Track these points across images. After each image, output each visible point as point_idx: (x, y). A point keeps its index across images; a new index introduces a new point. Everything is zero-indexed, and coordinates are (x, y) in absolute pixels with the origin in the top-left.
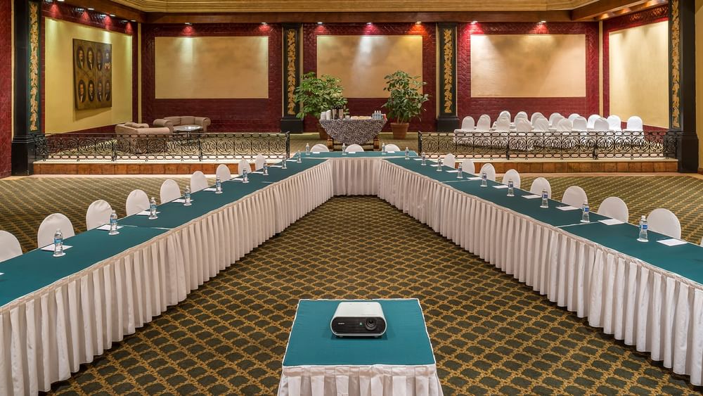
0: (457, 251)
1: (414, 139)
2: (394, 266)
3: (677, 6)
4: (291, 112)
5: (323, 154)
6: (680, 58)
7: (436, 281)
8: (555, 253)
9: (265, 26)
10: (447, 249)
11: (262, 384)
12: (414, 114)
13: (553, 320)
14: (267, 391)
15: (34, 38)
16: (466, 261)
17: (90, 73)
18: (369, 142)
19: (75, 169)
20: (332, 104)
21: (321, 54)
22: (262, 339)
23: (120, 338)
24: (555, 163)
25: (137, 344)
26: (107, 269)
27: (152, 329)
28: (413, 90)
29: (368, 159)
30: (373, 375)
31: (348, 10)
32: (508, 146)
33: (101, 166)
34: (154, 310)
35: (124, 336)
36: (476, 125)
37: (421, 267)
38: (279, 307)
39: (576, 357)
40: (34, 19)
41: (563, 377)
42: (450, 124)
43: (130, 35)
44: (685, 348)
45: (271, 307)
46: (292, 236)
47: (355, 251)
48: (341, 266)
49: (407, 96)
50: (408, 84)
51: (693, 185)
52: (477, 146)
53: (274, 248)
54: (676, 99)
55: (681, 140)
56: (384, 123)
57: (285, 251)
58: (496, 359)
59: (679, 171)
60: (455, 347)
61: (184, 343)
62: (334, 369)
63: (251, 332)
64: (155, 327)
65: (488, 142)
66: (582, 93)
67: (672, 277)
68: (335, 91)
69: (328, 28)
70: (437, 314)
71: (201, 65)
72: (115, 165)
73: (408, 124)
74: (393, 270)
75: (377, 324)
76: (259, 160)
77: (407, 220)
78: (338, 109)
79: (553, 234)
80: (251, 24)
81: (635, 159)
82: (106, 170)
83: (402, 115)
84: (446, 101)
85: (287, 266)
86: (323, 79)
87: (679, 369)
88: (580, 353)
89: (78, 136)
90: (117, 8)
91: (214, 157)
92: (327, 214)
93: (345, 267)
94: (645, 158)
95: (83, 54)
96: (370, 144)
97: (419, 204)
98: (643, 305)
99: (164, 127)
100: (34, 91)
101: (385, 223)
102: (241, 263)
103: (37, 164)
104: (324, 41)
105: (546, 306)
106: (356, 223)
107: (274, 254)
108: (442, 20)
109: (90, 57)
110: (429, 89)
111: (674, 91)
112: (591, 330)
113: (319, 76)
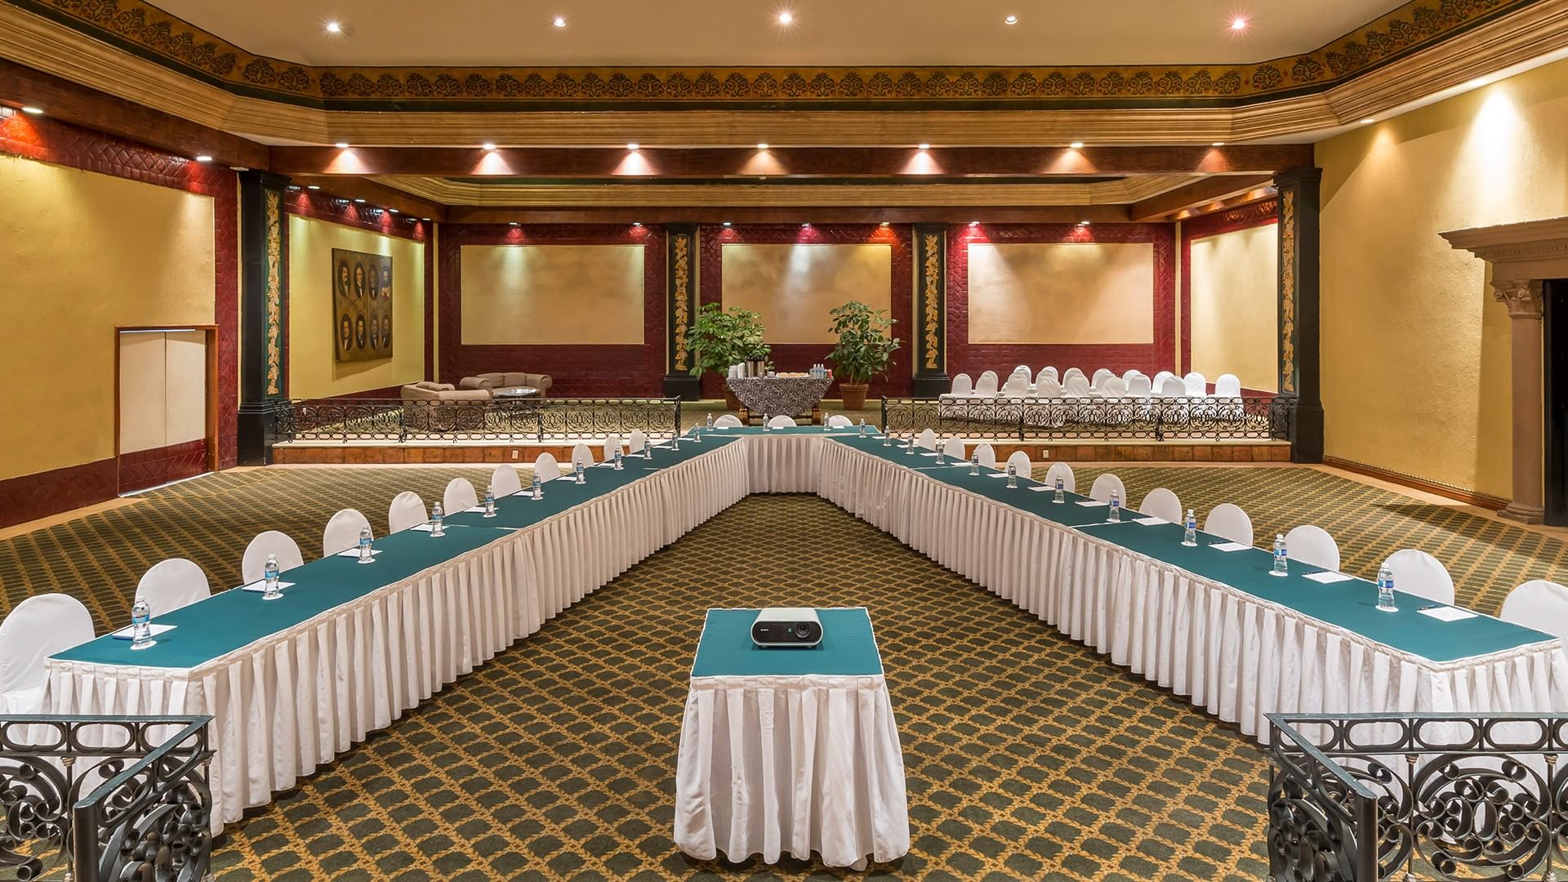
0: (934, 570)
1: (875, 410)
2: (840, 589)
3: (1291, 201)
4: (680, 367)
5: (732, 430)
6: (1295, 283)
7: (900, 609)
8: (1069, 563)
9: (638, 229)
10: (919, 566)
11: (655, 731)
12: (876, 370)
13: (1063, 657)
14: (662, 740)
15: (274, 247)
16: (945, 582)
17: (360, 304)
18: (804, 414)
19: (341, 455)
20: (747, 353)
21: (729, 274)
22: (652, 679)
23: (453, 679)
24: (1096, 446)
25: (476, 687)
26: (436, 578)
27: (495, 669)
28: (876, 331)
29: (803, 437)
30: (805, 687)
31: (772, 203)
32: (1022, 420)
33: (382, 450)
34: (496, 644)
35: (458, 677)
36: (974, 388)
37: (880, 590)
38: (674, 641)
39: (1088, 701)
40: (273, 217)
41: (1067, 725)
42: (932, 386)
43: (421, 241)
44: (1234, 685)
45: (662, 641)
46: (688, 549)
47: (783, 570)
48: (761, 589)
49: (866, 341)
50: (867, 323)
51: (1310, 482)
52: (975, 421)
53: (661, 566)
54: (1288, 347)
55: (1295, 411)
56: (829, 383)
57: (678, 569)
58: (976, 702)
59: (1292, 460)
60: (922, 689)
61: (543, 685)
62: (756, 681)
63: (636, 672)
64: (498, 666)
65: (990, 414)
66: (1146, 336)
67: (1218, 588)
68: (752, 334)
69: (739, 232)
70: (899, 649)
71: (537, 289)
72: (404, 449)
73: (867, 385)
74: (838, 594)
75: (810, 631)
76: (634, 440)
77: (861, 528)
78: (756, 361)
79: (1066, 536)
80: (615, 225)
81: (1223, 441)
82: (391, 456)
83: (857, 371)
84: (928, 350)
85: (683, 589)
86: (732, 314)
87: (1227, 716)
88: (1096, 697)
89: (345, 403)
90: (401, 198)
91: (563, 436)
92: (740, 519)
93: (767, 589)
94: (1238, 440)
95: (348, 272)
96: (807, 417)
97: (878, 504)
98: (1181, 629)
99: (479, 388)
100: (274, 332)
101: (828, 531)
102: (615, 585)
103: (279, 448)
104: (733, 252)
105: (1055, 640)
106: (784, 532)
107: (663, 573)
108: (922, 221)
109: (359, 277)
110: (901, 329)
111: (1286, 335)
112: (1113, 669)
113: (725, 309)
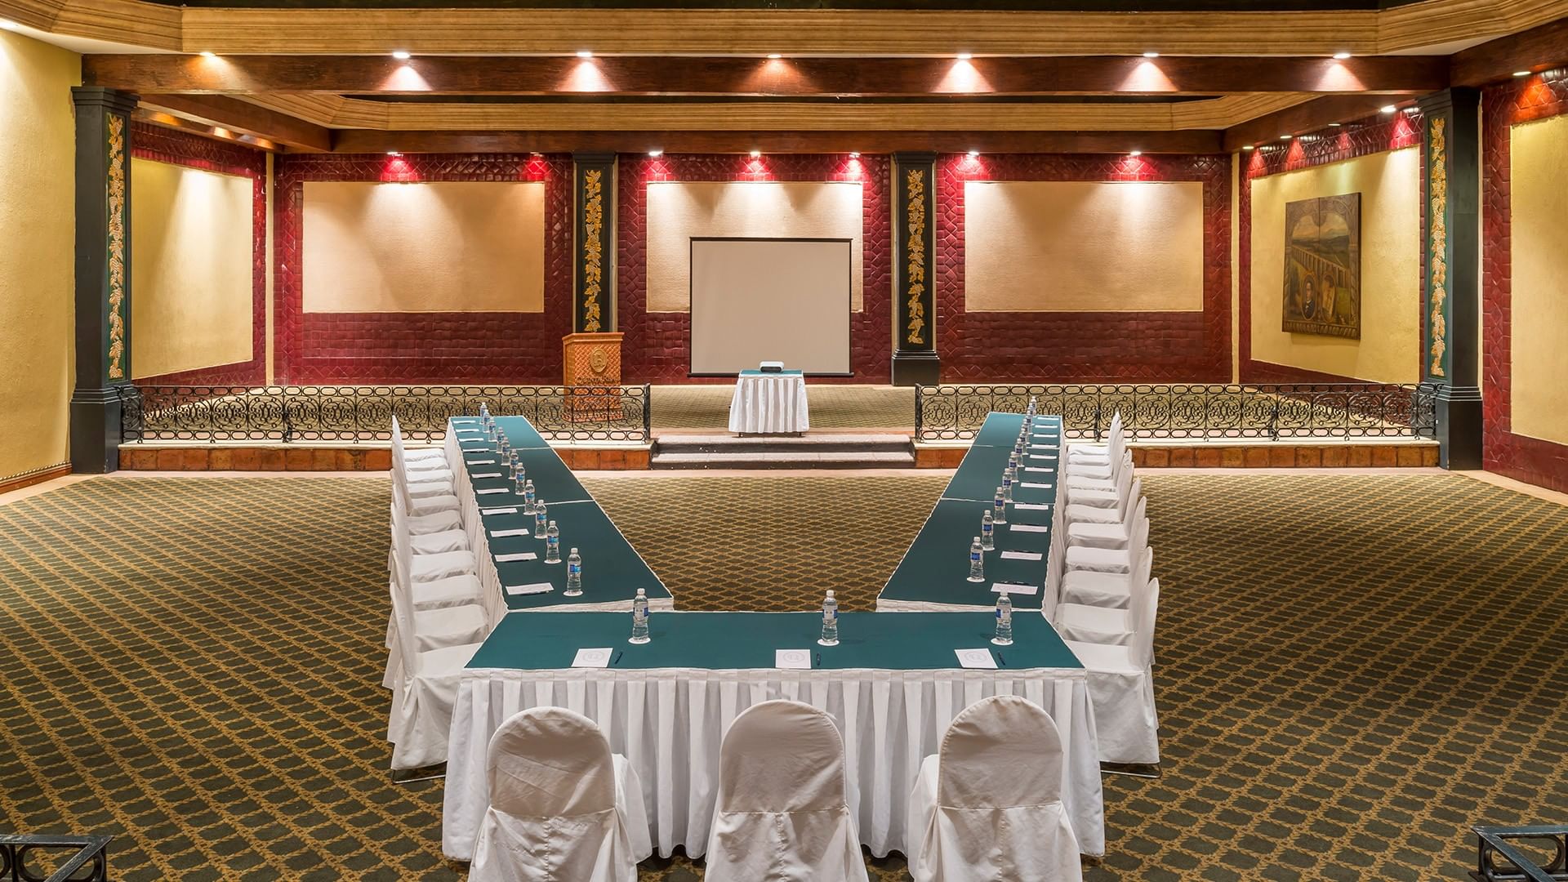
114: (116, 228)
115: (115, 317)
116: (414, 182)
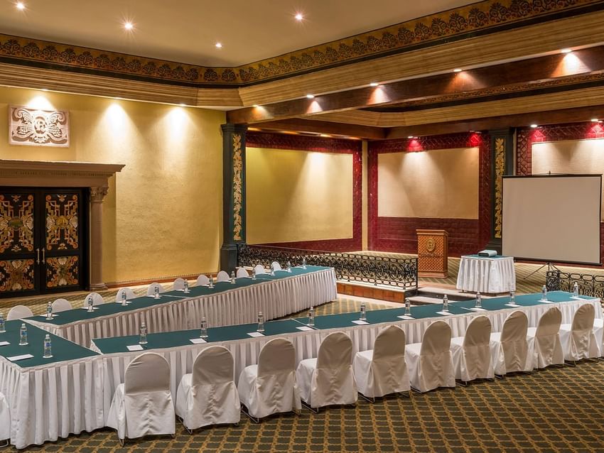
114: (237, 179)
115: (237, 216)
116: (421, 151)
